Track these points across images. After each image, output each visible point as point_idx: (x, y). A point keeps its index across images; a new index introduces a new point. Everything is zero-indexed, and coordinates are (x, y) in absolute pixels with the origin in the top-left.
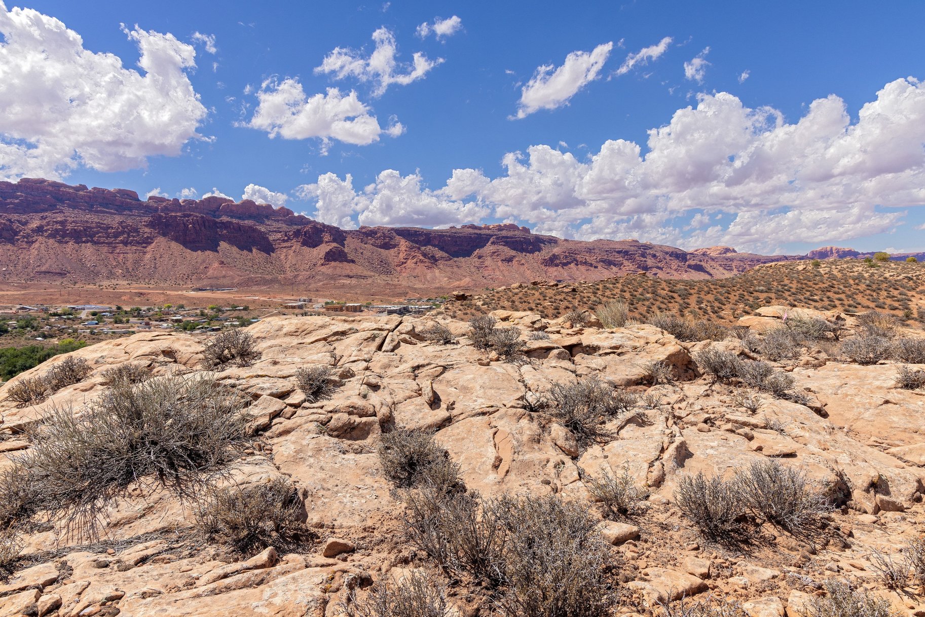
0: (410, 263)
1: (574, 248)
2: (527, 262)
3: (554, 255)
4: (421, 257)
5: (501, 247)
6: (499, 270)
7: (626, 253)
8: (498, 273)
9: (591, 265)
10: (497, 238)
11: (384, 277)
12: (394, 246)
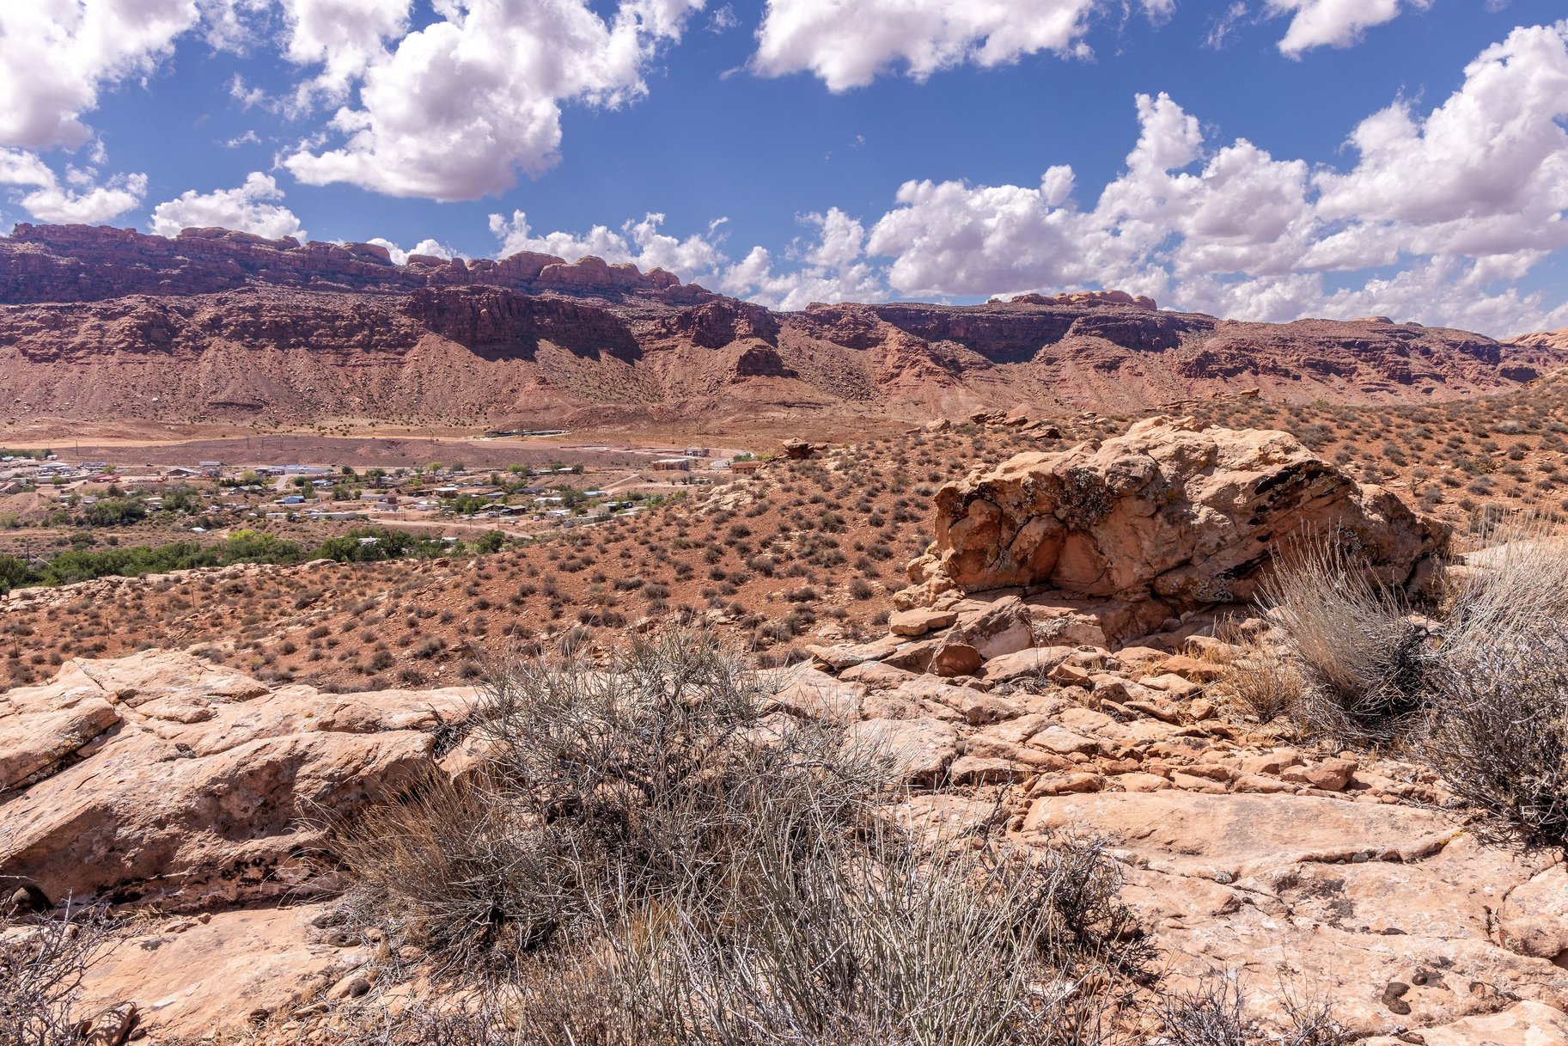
0: (907, 376)
1: (1248, 337)
2: (1149, 369)
3: (1206, 354)
4: (930, 364)
5: (1094, 339)
6: (1091, 387)
7: (1363, 347)
8: (1087, 393)
9: (1287, 374)
10: (1087, 322)
11: (855, 405)
12: (876, 342)
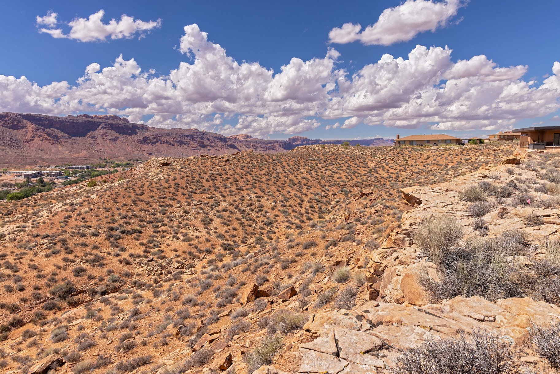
0: (37, 140)
1: (159, 133)
2: (127, 141)
3: (146, 137)
4: (46, 136)
5: (108, 131)
6: (108, 146)
7: (192, 137)
8: (107, 148)
9: (170, 144)
10: (106, 125)
11: (15, 151)
12: (22, 128)
